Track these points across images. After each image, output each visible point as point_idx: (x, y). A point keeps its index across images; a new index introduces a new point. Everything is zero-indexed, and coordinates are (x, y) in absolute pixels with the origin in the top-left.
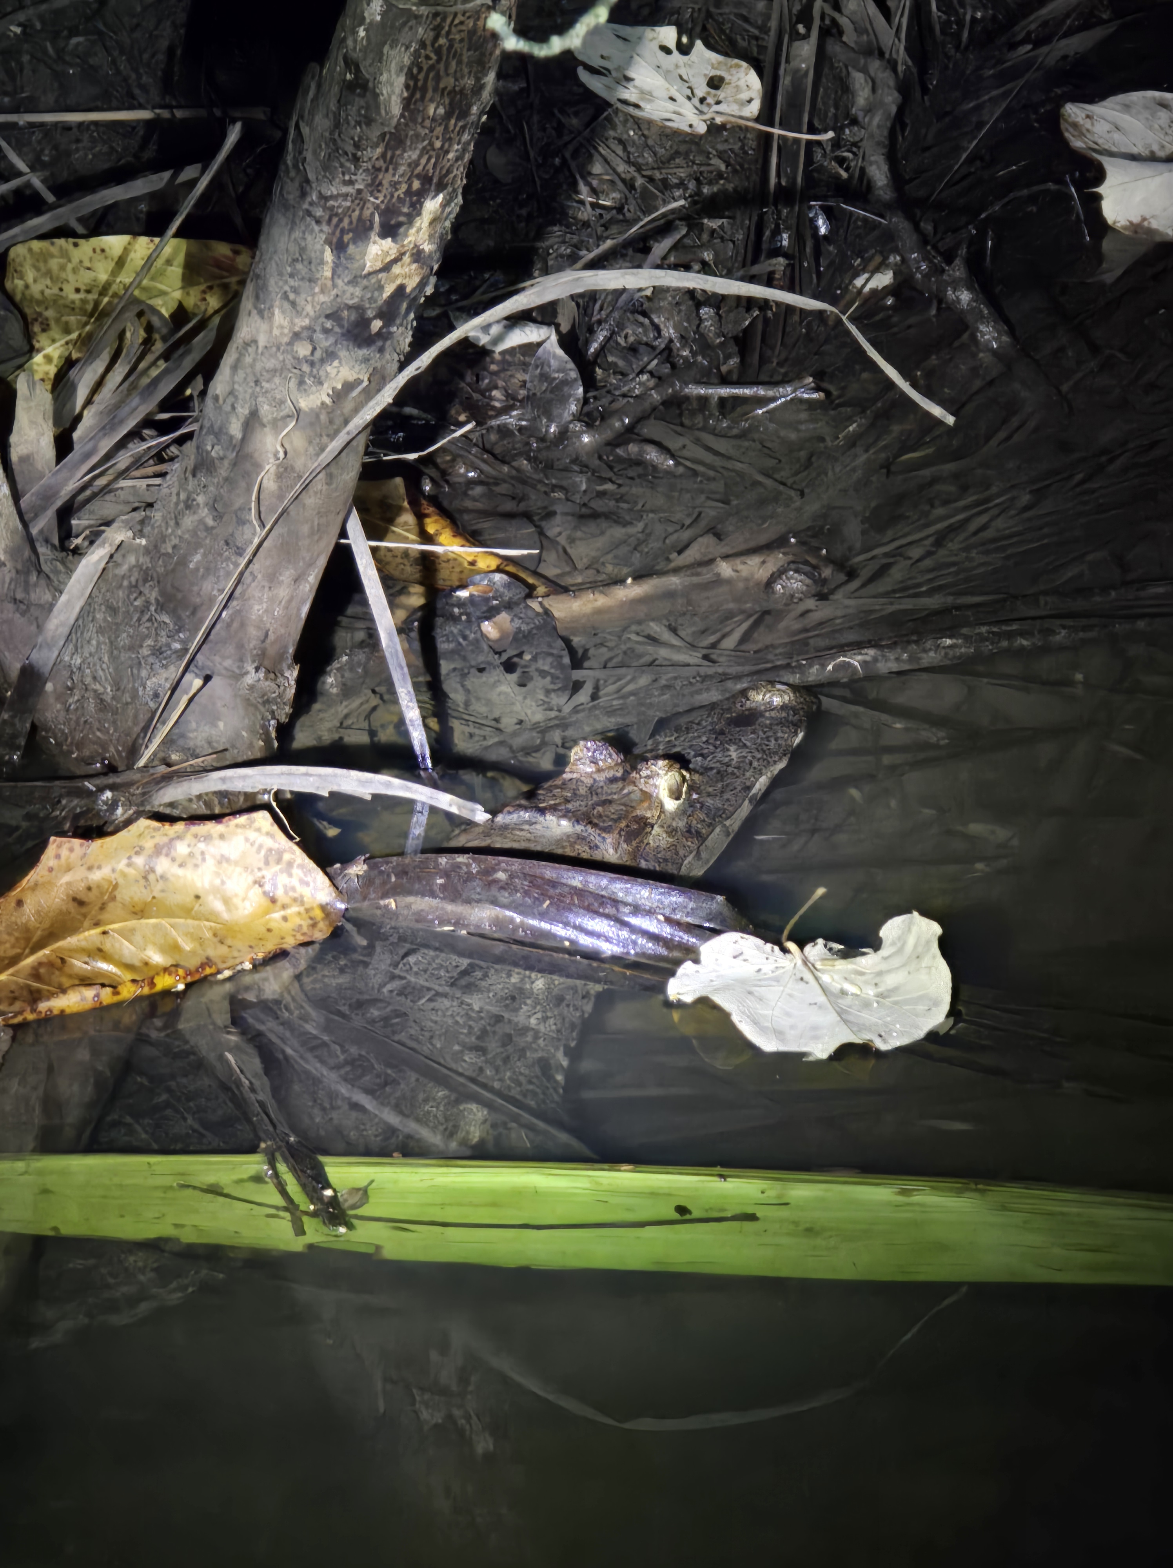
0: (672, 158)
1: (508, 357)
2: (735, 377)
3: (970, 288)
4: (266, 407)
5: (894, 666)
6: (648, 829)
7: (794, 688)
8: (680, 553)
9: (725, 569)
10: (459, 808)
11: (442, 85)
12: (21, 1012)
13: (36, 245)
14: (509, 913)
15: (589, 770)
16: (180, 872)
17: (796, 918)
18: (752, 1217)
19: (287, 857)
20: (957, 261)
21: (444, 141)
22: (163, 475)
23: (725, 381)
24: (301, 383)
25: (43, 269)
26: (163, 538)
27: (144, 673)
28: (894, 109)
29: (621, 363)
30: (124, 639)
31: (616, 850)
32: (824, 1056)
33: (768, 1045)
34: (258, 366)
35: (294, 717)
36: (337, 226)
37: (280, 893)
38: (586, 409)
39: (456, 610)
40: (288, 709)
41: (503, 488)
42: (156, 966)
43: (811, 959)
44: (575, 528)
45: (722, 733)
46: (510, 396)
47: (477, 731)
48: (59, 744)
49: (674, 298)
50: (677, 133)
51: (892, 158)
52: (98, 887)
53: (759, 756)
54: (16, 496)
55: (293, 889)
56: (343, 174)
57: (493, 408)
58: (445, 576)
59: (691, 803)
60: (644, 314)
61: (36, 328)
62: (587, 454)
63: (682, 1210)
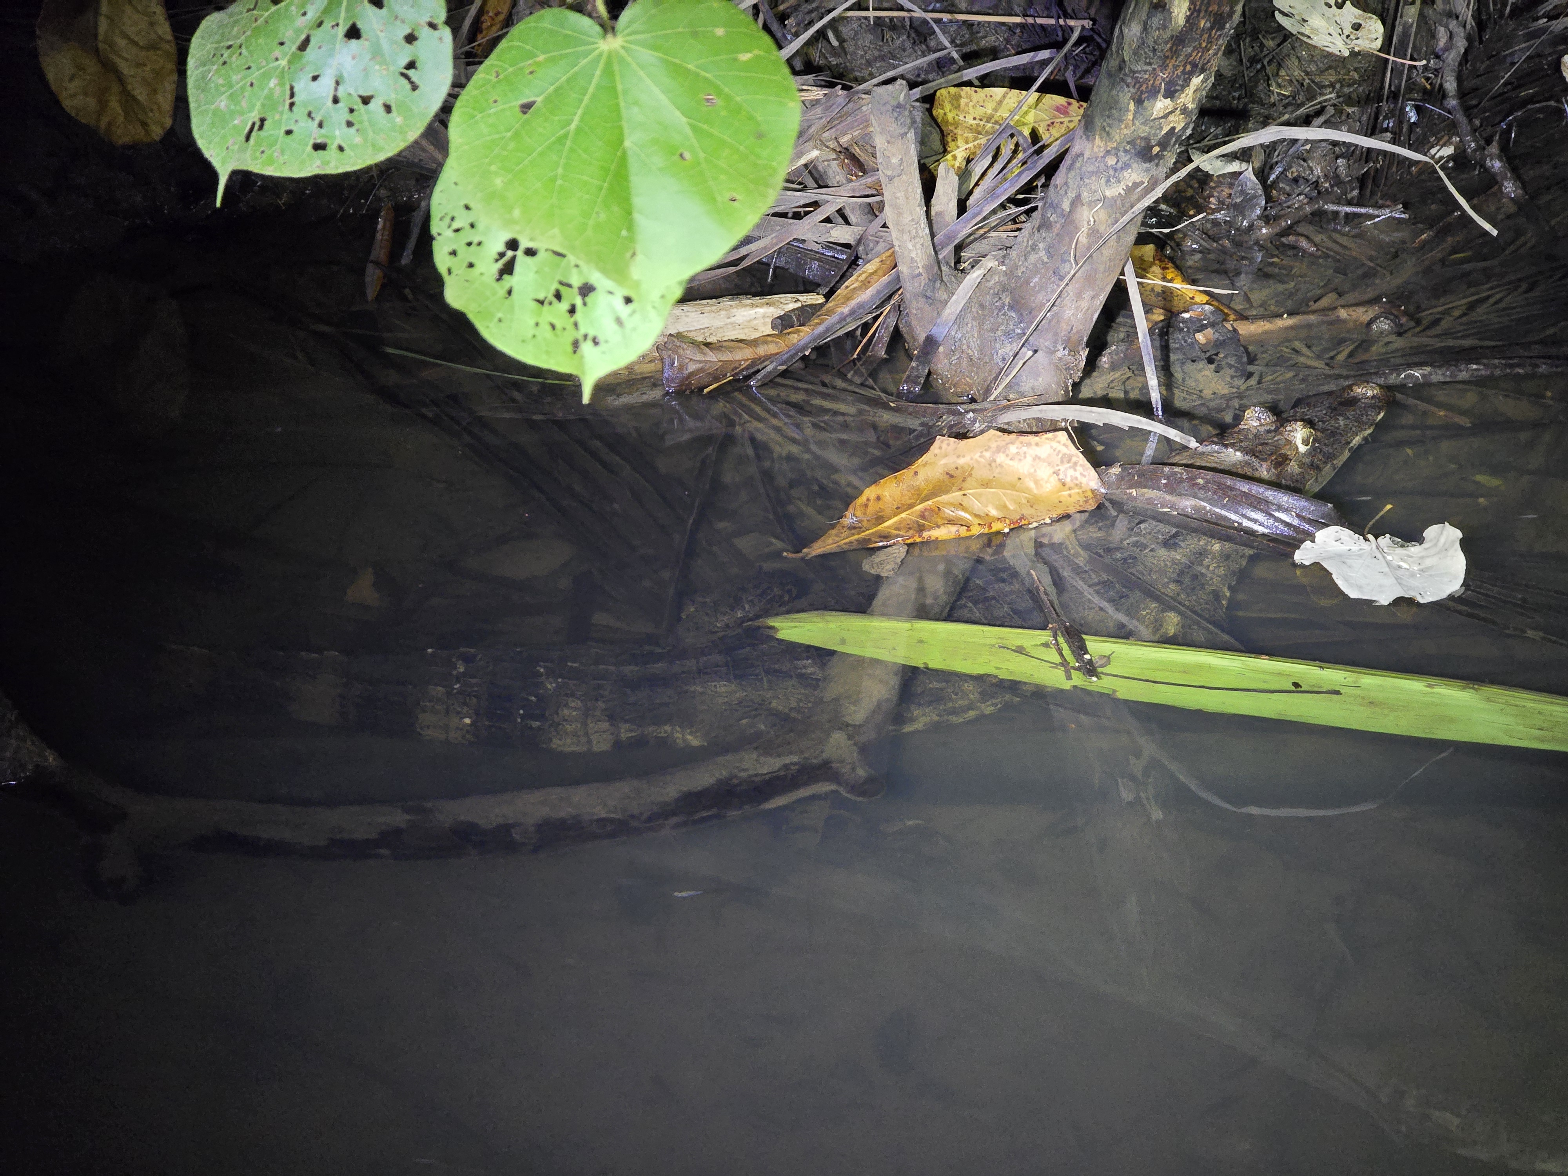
0: (1327, 69)
1: (1221, 179)
2: (1355, 202)
3: (1501, 160)
4: (1085, 194)
5: (1441, 379)
6: (1288, 462)
7: (1380, 386)
8: (1315, 302)
9: (1343, 313)
10: (1181, 438)
11: (1210, 9)
12: (912, 537)
13: (953, 90)
14: (1203, 503)
15: (1255, 424)
16: (1011, 463)
17: (1373, 521)
18: (1338, 693)
19: (1074, 459)
20: (1494, 143)
21: (1208, 43)
22: (1019, 229)
23: (1349, 203)
24: (1108, 181)
25: (956, 105)
26: (1016, 267)
27: (998, 345)
28: (1463, 50)
29: (1288, 188)
30: (987, 325)
31: (1268, 472)
32: (1386, 603)
33: (1353, 594)
34: (1084, 169)
35: (1082, 379)
36: (1139, 88)
37: (1068, 480)
38: (1266, 213)
39: (1181, 325)
40: (1080, 374)
41: (1211, 256)
42: (993, 517)
43: (1381, 545)
44: (1253, 282)
45: (1335, 409)
46: (1221, 202)
47: (1188, 397)
48: (943, 384)
49: (1322, 151)
50: (1330, 54)
51: (1459, 79)
52: (962, 467)
53: (1356, 424)
54: (933, 235)
55: (1076, 478)
56: (1146, 58)
57: (1210, 208)
58: (1178, 304)
59: (1314, 449)
60: (1304, 160)
61: (949, 139)
62: (1264, 240)
63: (1296, 685)
